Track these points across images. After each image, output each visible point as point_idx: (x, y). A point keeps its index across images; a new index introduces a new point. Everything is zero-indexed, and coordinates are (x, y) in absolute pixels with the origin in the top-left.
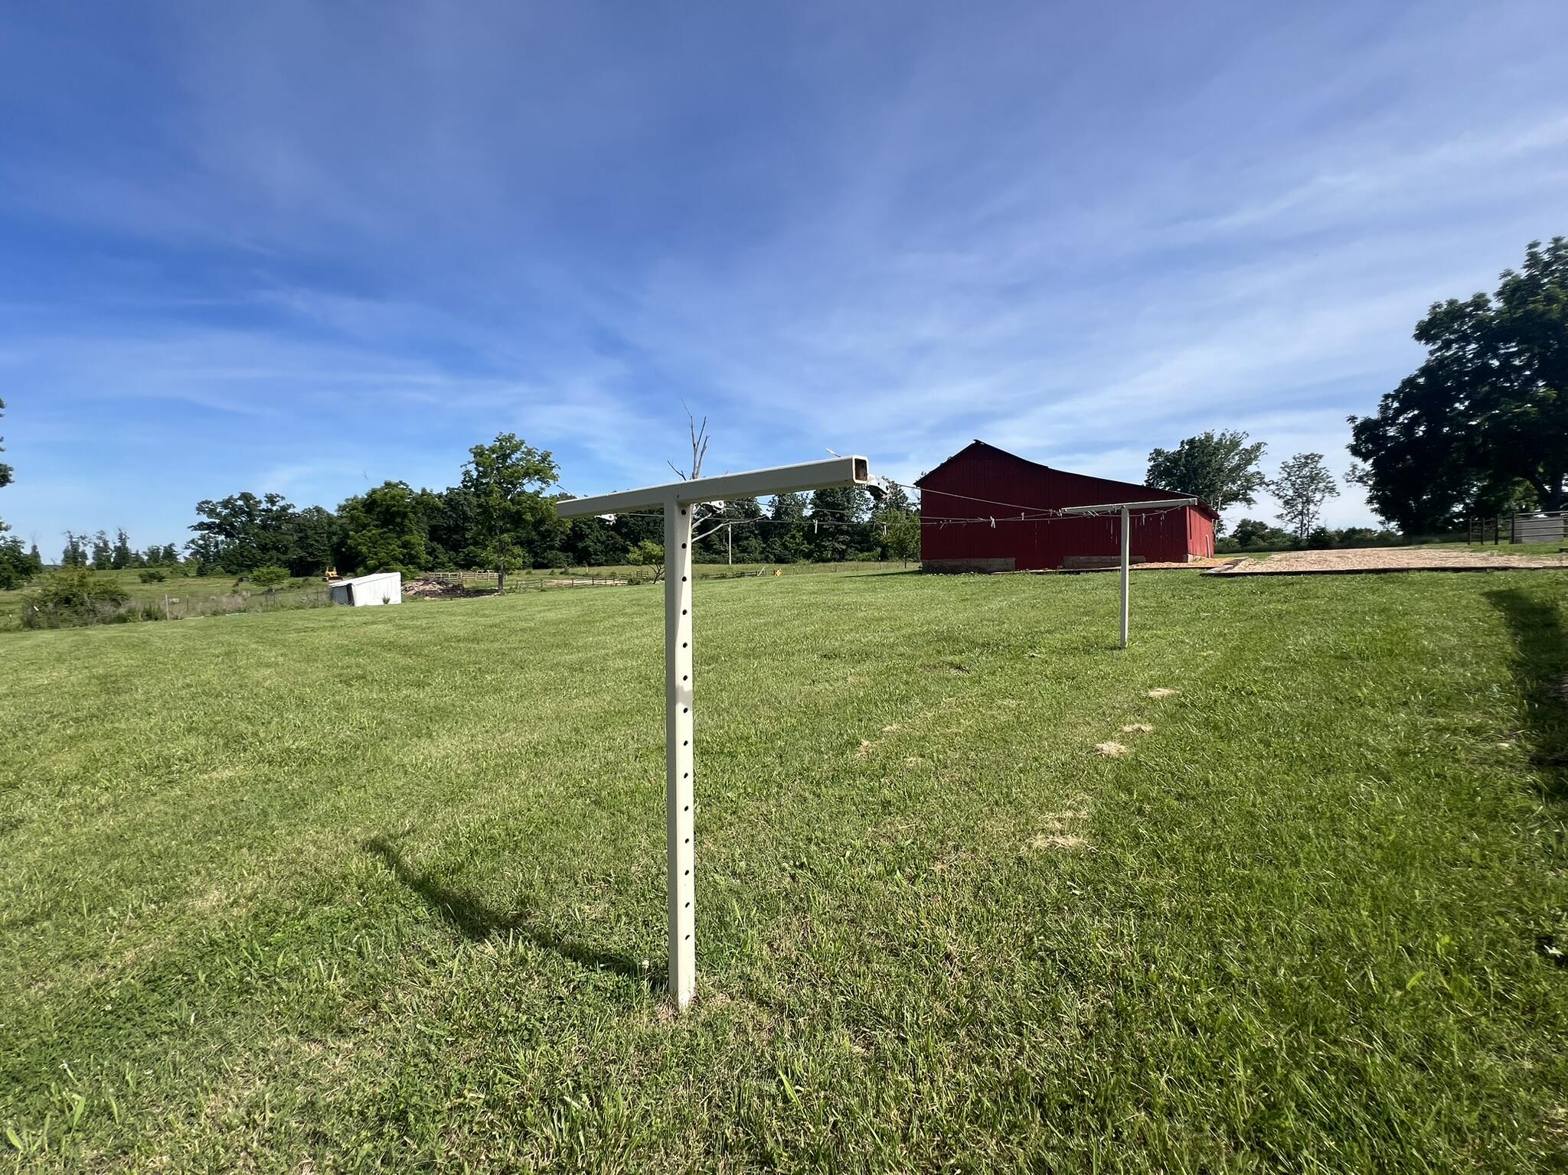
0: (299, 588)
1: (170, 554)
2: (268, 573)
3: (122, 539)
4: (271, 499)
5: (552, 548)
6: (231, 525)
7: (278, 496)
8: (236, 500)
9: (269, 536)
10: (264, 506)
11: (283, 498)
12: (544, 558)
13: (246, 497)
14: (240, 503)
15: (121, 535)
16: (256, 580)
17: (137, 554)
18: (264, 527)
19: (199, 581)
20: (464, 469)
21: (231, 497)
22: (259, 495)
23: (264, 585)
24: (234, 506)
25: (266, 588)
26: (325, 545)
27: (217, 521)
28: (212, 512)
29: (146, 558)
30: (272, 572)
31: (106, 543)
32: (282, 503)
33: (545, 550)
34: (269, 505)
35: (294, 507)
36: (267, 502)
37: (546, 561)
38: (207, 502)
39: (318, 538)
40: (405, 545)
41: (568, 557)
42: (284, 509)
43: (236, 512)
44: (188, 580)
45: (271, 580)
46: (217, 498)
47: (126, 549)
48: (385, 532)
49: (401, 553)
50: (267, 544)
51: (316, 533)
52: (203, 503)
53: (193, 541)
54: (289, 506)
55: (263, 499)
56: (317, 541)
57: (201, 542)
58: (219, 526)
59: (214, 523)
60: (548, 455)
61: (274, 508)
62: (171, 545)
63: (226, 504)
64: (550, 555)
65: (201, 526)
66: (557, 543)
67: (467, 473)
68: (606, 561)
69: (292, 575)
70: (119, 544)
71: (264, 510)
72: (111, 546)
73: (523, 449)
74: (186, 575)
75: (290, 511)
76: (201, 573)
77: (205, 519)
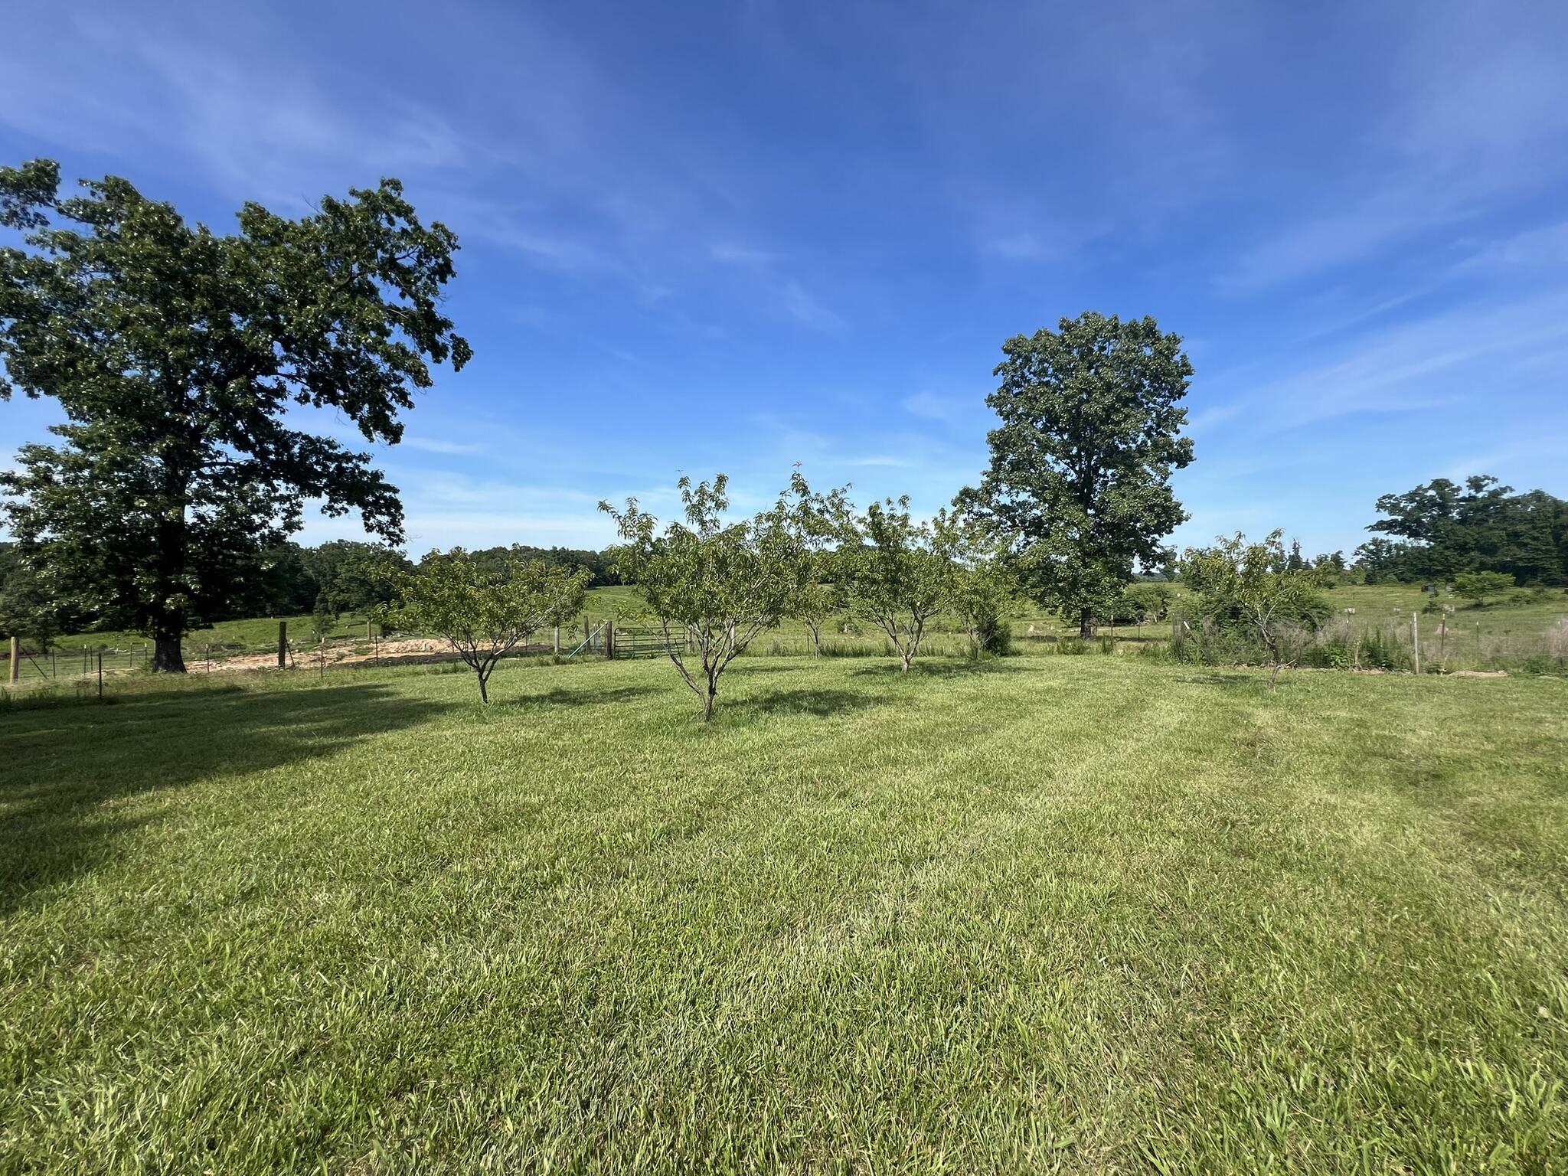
0: (1528, 602)
1: (1337, 560)
2: (1479, 581)
3: (1296, 549)
4: (1476, 484)
6: (1418, 521)
7: (1487, 478)
8: (1426, 490)
9: (1469, 533)
11: (1494, 480)
13: (1439, 484)
14: (1432, 493)
15: (1295, 544)
16: (1460, 589)
17: (1307, 563)
18: (1464, 521)
19: (1369, 589)
21: (1420, 488)
22: (1459, 478)
23: (1471, 597)
24: (1423, 497)
25: (1473, 601)
26: (1548, 544)
27: (1400, 518)
28: (1394, 509)
29: (1314, 566)
30: (1485, 580)
31: (1282, 552)
32: (1492, 487)
34: (1473, 493)
35: (1512, 490)
36: (1470, 487)
39: (1536, 535)
42: (1495, 494)
43: (1424, 505)
44: (1356, 588)
47: (1298, 557)
50: (1466, 543)
51: (1534, 528)
52: (1384, 498)
53: (1363, 547)
54: (1504, 490)
55: (1464, 485)
56: (1536, 539)
57: (1372, 547)
58: (1402, 523)
59: (1395, 521)
61: (1480, 495)
62: (1339, 553)
63: (1411, 497)
65: (1381, 526)
69: (1516, 584)
70: (1292, 553)
71: (1464, 499)
72: (1287, 555)
74: (1354, 583)
75: (1505, 496)
76: (1370, 581)
77: (1386, 516)
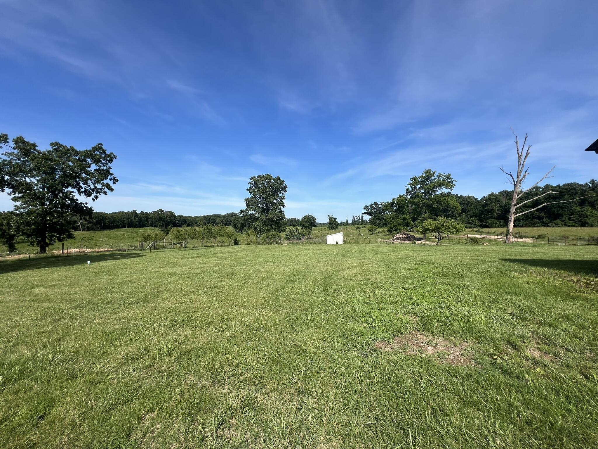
5: (492, 218)
6: (372, 212)
8: (373, 205)
10: (380, 206)
12: (486, 223)
13: (376, 203)
20: (406, 188)
22: (379, 202)
27: (368, 211)
28: (367, 209)
33: (488, 219)
37: (487, 224)
38: (366, 206)
40: (404, 219)
41: (500, 222)
43: (373, 208)
45: (372, 230)
46: (369, 204)
48: (397, 214)
49: (401, 222)
58: (369, 213)
60: (449, 175)
63: (371, 206)
64: (490, 221)
66: (495, 215)
67: (407, 189)
68: (526, 224)
73: (437, 174)
77: (365, 211)
